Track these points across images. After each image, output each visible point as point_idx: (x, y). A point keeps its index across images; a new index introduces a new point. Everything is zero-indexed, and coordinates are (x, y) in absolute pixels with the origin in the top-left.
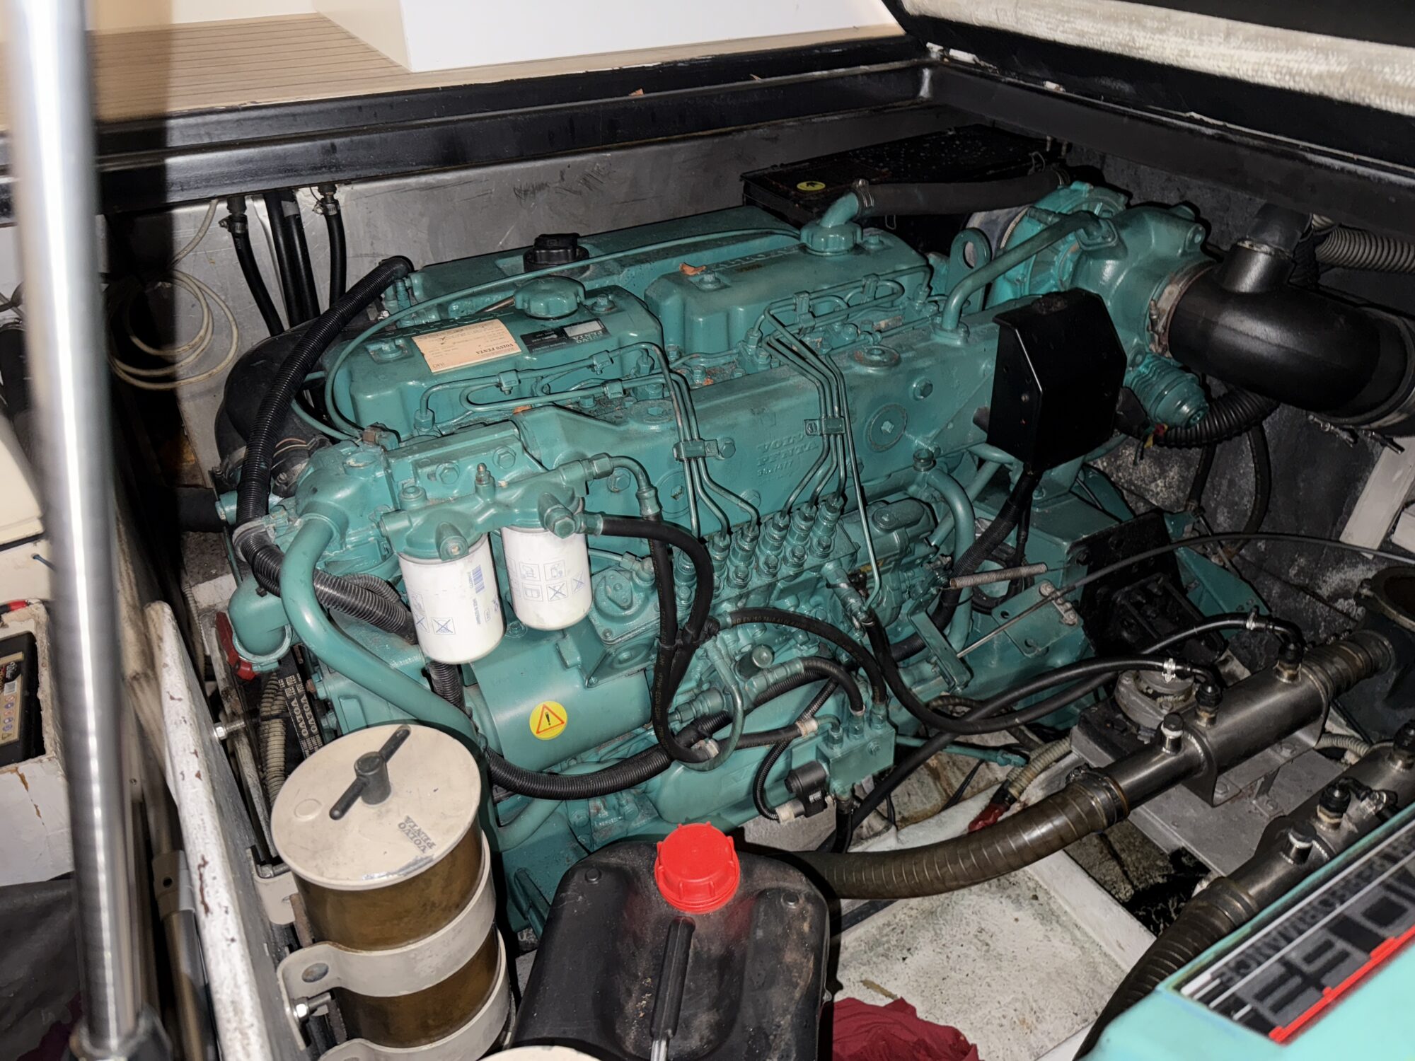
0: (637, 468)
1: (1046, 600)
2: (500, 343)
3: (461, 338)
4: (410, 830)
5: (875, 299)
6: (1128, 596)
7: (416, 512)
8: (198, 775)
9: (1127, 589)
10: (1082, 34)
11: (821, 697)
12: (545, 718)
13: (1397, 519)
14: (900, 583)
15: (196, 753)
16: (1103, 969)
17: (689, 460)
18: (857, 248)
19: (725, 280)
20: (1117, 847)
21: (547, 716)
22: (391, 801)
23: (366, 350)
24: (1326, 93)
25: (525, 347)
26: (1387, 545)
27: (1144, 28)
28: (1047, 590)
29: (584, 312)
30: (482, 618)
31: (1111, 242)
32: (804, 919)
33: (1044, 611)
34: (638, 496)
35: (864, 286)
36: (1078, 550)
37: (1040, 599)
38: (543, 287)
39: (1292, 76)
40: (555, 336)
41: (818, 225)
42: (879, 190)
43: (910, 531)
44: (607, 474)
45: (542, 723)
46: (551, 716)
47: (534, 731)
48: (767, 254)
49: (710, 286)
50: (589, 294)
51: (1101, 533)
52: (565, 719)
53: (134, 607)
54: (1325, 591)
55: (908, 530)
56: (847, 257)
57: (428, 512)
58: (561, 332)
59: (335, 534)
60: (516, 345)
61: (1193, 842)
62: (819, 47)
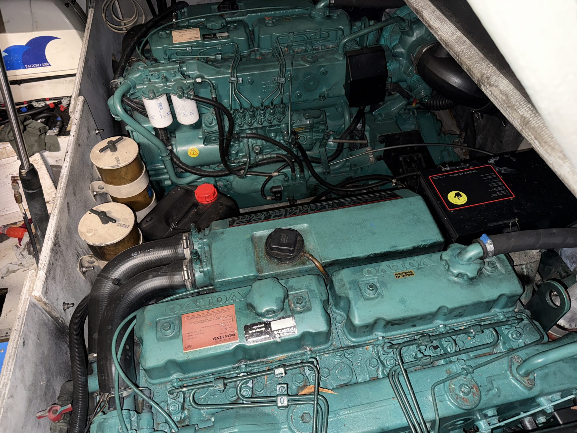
0: (210, 83)
1: (367, 153)
2: (196, 36)
3: (185, 33)
4: (117, 159)
5: (320, 38)
6: (404, 159)
7: (146, 84)
8: (73, 136)
9: (405, 156)
11: (284, 167)
12: (192, 151)
14: (313, 137)
15: (75, 131)
17: (232, 83)
18: (328, 17)
19: (275, 23)
22: (116, 153)
23: (159, 33)
25: (202, 38)
28: (368, 149)
29: (224, 28)
30: (163, 117)
31: (407, 29)
33: (365, 156)
34: (210, 91)
35: (316, 33)
36: (382, 138)
37: (365, 152)
38: (212, 19)
40: (213, 36)
43: (315, 120)
44: (201, 83)
46: (194, 151)
47: (189, 154)
48: (296, 15)
49: (270, 25)
50: (228, 23)
51: (392, 134)
52: (198, 153)
53: (76, 96)
55: (314, 120)
57: (149, 85)
58: (215, 35)
59: (132, 88)
60: (200, 38)
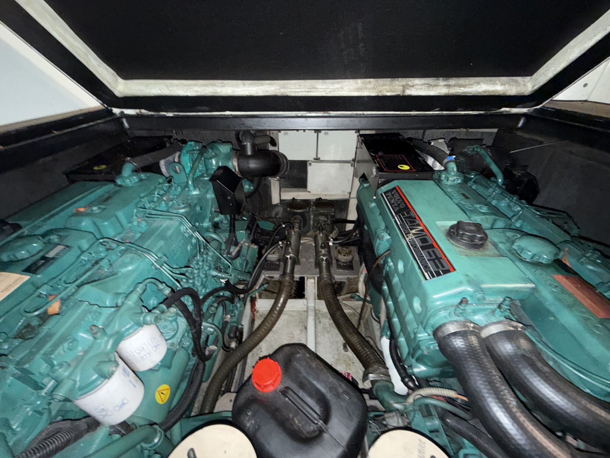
0: (153, 280)
1: (249, 247)
2: (11, 280)
7: (72, 374)
10: (197, 91)
12: (161, 394)
13: (280, 195)
16: (293, 314)
17: (161, 267)
18: (141, 180)
19: (103, 207)
20: (272, 291)
21: (162, 393)
24: (277, 94)
26: (281, 200)
27: (217, 86)
28: (247, 244)
29: (48, 245)
30: (136, 384)
31: (214, 154)
32: (306, 354)
33: (250, 250)
36: (246, 231)
37: (247, 248)
39: (267, 92)
40: (43, 261)
41: (122, 176)
42: (137, 159)
44: (145, 290)
45: (162, 397)
46: (163, 392)
47: (162, 403)
49: (99, 211)
50: (44, 237)
52: (168, 387)
54: (273, 216)
56: (140, 183)
58: (44, 258)
60: (24, 276)
61: (301, 274)
62: (72, 117)
